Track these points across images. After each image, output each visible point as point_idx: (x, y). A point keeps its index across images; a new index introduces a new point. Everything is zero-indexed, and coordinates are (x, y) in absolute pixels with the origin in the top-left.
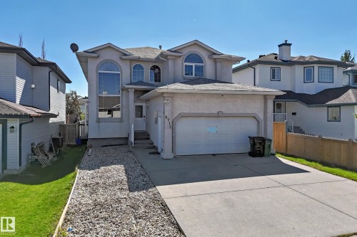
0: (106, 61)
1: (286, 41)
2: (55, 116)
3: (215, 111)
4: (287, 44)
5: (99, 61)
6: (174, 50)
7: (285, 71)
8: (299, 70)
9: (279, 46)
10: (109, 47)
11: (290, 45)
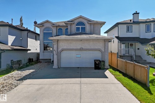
0: (47, 28)
1: (136, 12)
2: (30, 50)
3: (79, 48)
4: (137, 13)
5: (44, 28)
6: (70, 21)
7: (135, 27)
8: (143, 26)
9: (133, 14)
10: (47, 22)
11: (139, 13)
